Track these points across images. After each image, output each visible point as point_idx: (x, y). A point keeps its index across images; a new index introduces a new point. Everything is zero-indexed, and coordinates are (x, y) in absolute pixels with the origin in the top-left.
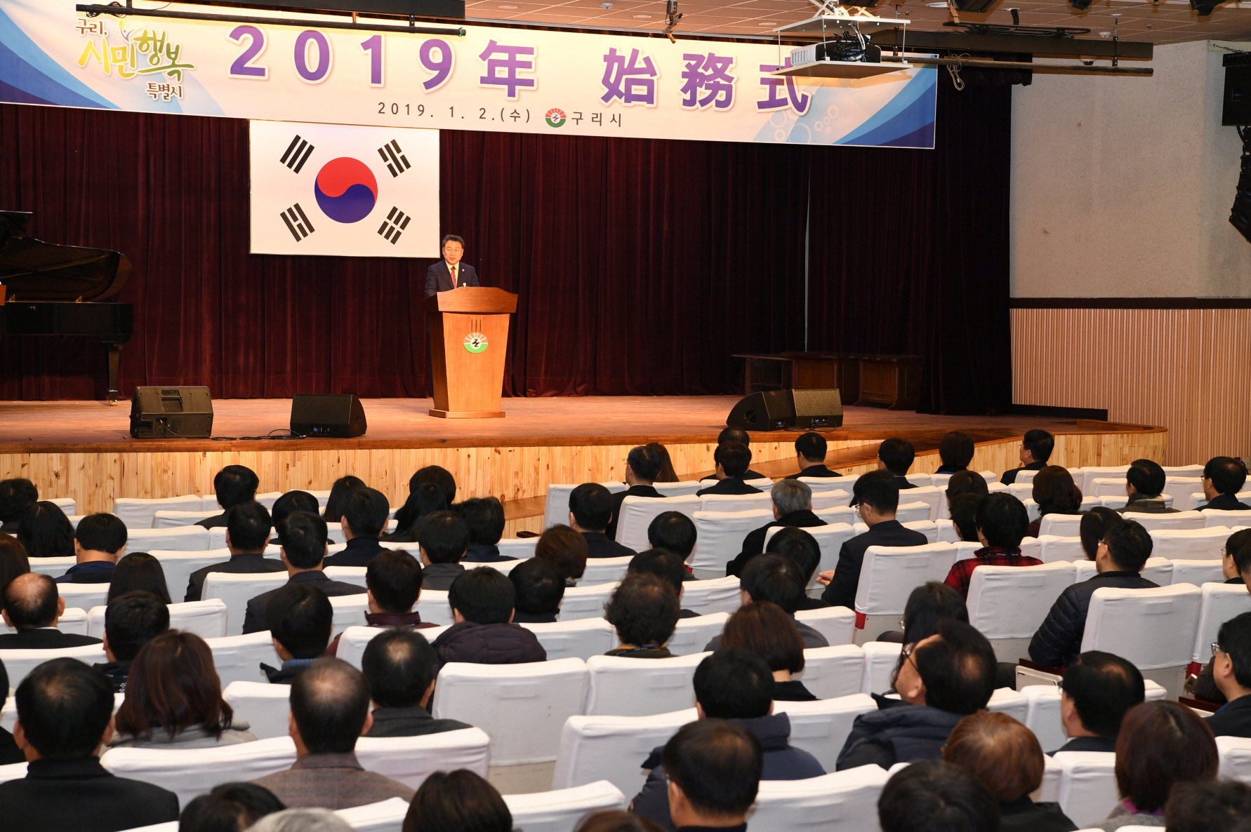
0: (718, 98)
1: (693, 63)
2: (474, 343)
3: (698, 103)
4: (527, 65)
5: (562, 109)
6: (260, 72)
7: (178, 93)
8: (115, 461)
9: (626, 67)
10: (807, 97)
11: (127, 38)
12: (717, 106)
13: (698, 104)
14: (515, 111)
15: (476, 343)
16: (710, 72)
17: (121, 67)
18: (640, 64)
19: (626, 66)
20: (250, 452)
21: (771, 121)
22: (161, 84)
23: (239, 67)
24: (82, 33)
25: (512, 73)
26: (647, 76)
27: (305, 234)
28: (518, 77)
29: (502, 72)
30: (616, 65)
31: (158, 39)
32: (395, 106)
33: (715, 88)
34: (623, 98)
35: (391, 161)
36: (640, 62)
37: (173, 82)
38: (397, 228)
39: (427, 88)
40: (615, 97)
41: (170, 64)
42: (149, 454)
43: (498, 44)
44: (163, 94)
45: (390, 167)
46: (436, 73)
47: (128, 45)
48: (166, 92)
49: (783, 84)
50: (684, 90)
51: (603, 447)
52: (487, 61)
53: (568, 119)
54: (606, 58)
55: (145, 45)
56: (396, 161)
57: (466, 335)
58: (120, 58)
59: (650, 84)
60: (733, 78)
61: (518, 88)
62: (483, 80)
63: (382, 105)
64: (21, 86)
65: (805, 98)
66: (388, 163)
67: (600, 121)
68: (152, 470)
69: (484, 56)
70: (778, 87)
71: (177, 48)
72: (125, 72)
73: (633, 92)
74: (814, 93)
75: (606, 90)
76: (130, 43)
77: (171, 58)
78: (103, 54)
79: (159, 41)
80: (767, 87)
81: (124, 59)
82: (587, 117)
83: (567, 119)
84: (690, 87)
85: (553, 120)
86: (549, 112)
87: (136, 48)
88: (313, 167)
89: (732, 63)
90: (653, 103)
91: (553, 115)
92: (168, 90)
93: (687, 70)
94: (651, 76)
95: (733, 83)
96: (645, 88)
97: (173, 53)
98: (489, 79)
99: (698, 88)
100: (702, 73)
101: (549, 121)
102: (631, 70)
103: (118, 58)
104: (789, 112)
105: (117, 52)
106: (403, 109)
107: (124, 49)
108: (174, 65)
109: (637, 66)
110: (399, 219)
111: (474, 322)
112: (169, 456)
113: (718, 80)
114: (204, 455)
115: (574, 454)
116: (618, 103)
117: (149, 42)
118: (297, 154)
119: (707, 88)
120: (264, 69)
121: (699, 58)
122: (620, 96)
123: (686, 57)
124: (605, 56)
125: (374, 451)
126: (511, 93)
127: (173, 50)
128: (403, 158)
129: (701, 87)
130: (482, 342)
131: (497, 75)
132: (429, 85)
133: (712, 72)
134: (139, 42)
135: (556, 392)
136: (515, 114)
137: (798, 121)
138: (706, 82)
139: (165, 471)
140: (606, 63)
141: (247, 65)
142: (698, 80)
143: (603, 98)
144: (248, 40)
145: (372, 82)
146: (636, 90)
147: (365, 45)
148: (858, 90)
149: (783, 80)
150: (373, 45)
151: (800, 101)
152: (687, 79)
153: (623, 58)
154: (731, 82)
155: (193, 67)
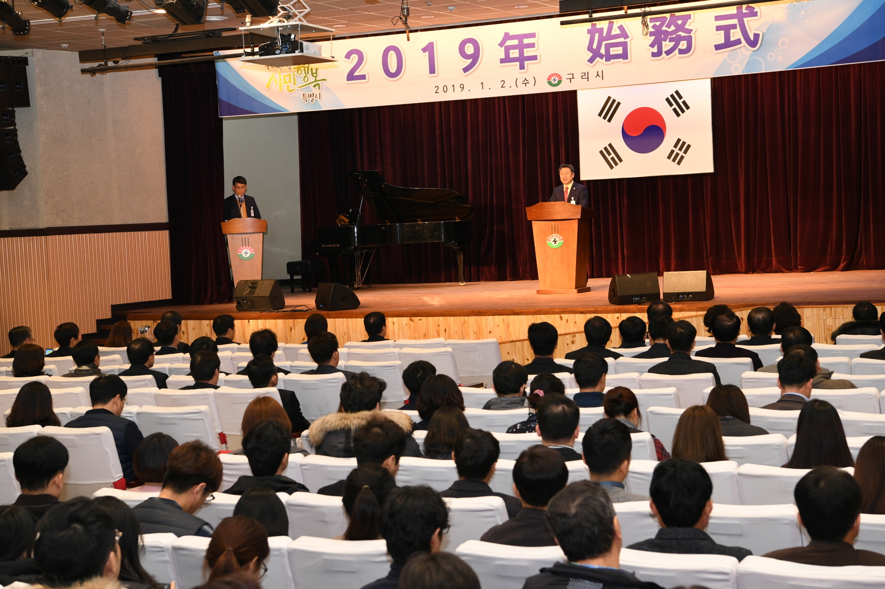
0: (680, 47)
1: (658, 23)
2: (554, 241)
3: (664, 53)
4: (532, 45)
5: (559, 73)
6: (363, 77)
7: (319, 97)
10: (759, 35)
11: (290, 69)
12: (679, 54)
14: (525, 79)
15: (555, 241)
16: (673, 28)
17: (288, 86)
18: (615, 32)
19: (604, 35)
21: (727, 59)
22: (309, 93)
23: (351, 77)
24: (269, 69)
25: (521, 53)
26: (622, 40)
27: (616, 164)
28: (526, 55)
29: (514, 54)
30: (597, 35)
32: (445, 87)
33: (678, 40)
34: (604, 58)
35: (675, 106)
36: (615, 30)
37: (316, 91)
38: (681, 153)
39: (465, 72)
40: (598, 59)
41: (314, 80)
43: (510, 34)
44: (311, 99)
45: (675, 110)
46: (470, 61)
48: (312, 97)
49: (736, 28)
50: (652, 45)
52: (503, 47)
53: (564, 80)
55: (300, 71)
56: (678, 104)
57: (548, 236)
59: (624, 45)
60: (692, 30)
61: (526, 63)
62: (502, 61)
63: (437, 88)
64: (240, 106)
65: (757, 36)
66: (673, 107)
67: (588, 78)
69: (501, 45)
70: (732, 31)
71: (316, 69)
72: (290, 89)
73: (612, 53)
74: (765, 31)
75: (591, 54)
76: (292, 71)
77: (313, 76)
78: (279, 79)
79: (306, 67)
80: (722, 32)
81: (290, 81)
82: (578, 76)
84: (657, 43)
85: (552, 82)
86: (550, 76)
87: (296, 73)
88: (620, 116)
89: (690, 18)
90: (627, 58)
91: (553, 78)
92: (313, 96)
93: (654, 30)
94: (625, 39)
95: (692, 34)
96: (621, 48)
97: (314, 73)
98: (506, 60)
99: (663, 42)
100: (666, 31)
101: (550, 83)
102: (609, 36)
103: (287, 81)
104: (743, 49)
105: (286, 77)
106: (450, 89)
107: (290, 75)
108: (316, 81)
109: (613, 33)
110: (682, 146)
111: (553, 226)
113: (680, 33)
116: (600, 63)
117: (301, 69)
118: (609, 110)
119: (671, 40)
120: (365, 75)
121: (663, 19)
122: (601, 56)
123: (651, 20)
124: (588, 30)
126: (522, 67)
127: (314, 71)
128: (684, 102)
129: (666, 41)
130: (559, 240)
131: (511, 56)
132: (466, 70)
133: (674, 28)
134: (296, 70)
136: (526, 82)
137: (751, 55)
138: (669, 36)
140: (589, 35)
141: (355, 74)
142: (663, 36)
143: (588, 61)
144: (355, 58)
145: (430, 73)
146: (614, 51)
147: (424, 50)
148: (807, 21)
149: (736, 25)
150: (429, 49)
151: (752, 38)
152: (654, 37)
153: (602, 29)
154: (690, 33)
155: (326, 80)
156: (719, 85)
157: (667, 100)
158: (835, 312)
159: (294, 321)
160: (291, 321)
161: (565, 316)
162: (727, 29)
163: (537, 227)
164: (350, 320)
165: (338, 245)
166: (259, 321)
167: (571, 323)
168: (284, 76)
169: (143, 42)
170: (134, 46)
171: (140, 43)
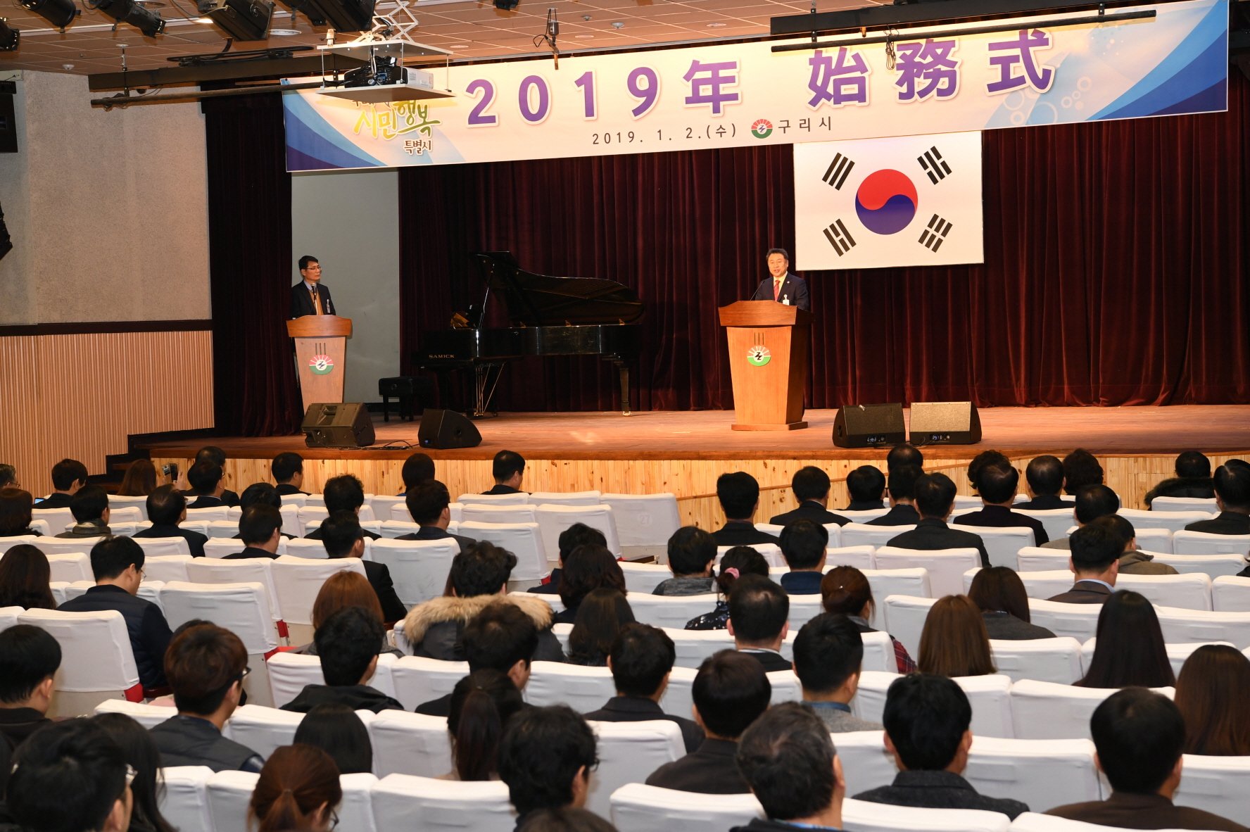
0: (940, 86)
1: (908, 52)
2: (757, 356)
3: (916, 94)
4: (731, 80)
5: (768, 120)
6: (491, 119)
7: (428, 147)
9: (833, 67)
10: (1049, 72)
11: (389, 105)
12: (938, 95)
13: (916, 96)
14: (721, 127)
15: (759, 356)
16: (929, 59)
17: (385, 130)
18: (849, 62)
21: (1005, 103)
22: (415, 141)
23: (475, 118)
25: (716, 89)
26: (857, 74)
27: (847, 249)
28: (722, 92)
29: (706, 90)
30: (823, 67)
32: (607, 136)
33: (936, 76)
34: (832, 100)
35: (931, 168)
36: (849, 60)
37: (425, 138)
38: (939, 235)
39: (635, 115)
40: (823, 100)
41: (422, 122)
43: (700, 63)
44: (417, 148)
45: (930, 174)
46: (643, 99)
48: (419, 146)
49: (1018, 61)
50: (900, 83)
52: (691, 81)
53: (775, 129)
55: (402, 108)
56: (935, 165)
57: (749, 349)
59: (861, 82)
60: (956, 63)
61: (722, 103)
62: (688, 101)
63: (595, 136)
64: (316, 156)
65: (1047, 73)
66: (928, 170)
67: (809, 127)
69: (687, 77)
70: (1012, 65)
71: (426, 107)
72: (388, 134)
73: (843, 92)
74: (1058, 66)
75: (814, 94)
76: (391, 108)
77: (422, 117)
78: (372, 119)
79: (411, 104)
80: (999, 67)
81: (388, 123)
82: (795, 124)
83: (773, 129)
84: (907, 79)
85: (759, 131)
86: (755, 124)
87: (396, 112)
88: (855, 180)
89: (954, 46)
90: (864, 101)
91: (759, 126)
92: (421, 145)
93: (902, 62)
94: (862, 73)
95: (956, 68)
96: (856, 86)
97: (423, 113)
98: (695, 99)
99: (915, 78)
100: (920, 62)
101: (755, 133)
102: (840, 69)
103: (384, 123)
104: (1027, 91)
105: (383, 118)
106: (614, 138)
107: (388, 115)
108: (425, 123)
109: (846, 64)
110: (940, 225)
111: (757, 335)
113: (939, 66)
116: (826, 106)
117: (404, 106)
118: (838, 172)
119: (927, 76)
120: (494, 117)
121: (916, 47)
122: (828, 97)
124: (811, 60)
126: (716, 110)
127: (422, 110)
128: (944, 164)
129: (919, 77)
130: (765, 355)
131: (702, 94)
132: (637, 112)
133: (932, 60)
134: (397, 107)
136: (721, 130)
137: (1039, 100)
138: (924, 71)
140: (812, 66)
141: (480, 115)
142: (915, 70)
143: (810, 103)
144: (480, 92)
145: (586, 116)
146: (846, 90)
147: (579, 83)
148: (1117, 54)
149: (1018, 56)
150: (586, 81)
151: (1040, 76)
152: (903, 71)
153: (830, 58)
154: (953, 68)
155: (439, 122)
156: (993, 140)
157: (920, 160)
158: (1151, 464)
159: (388, 463)
160: (383, 462)
161: (771, 463)
162: (1005, 63)
163: (733, 335)
164: (467, 462)
165: (451, 356)
166: (338, 461)
167: (779, 473)
168: (379, 115)
169: (180, 64)
170: (166, 69)
171: (176, 64)
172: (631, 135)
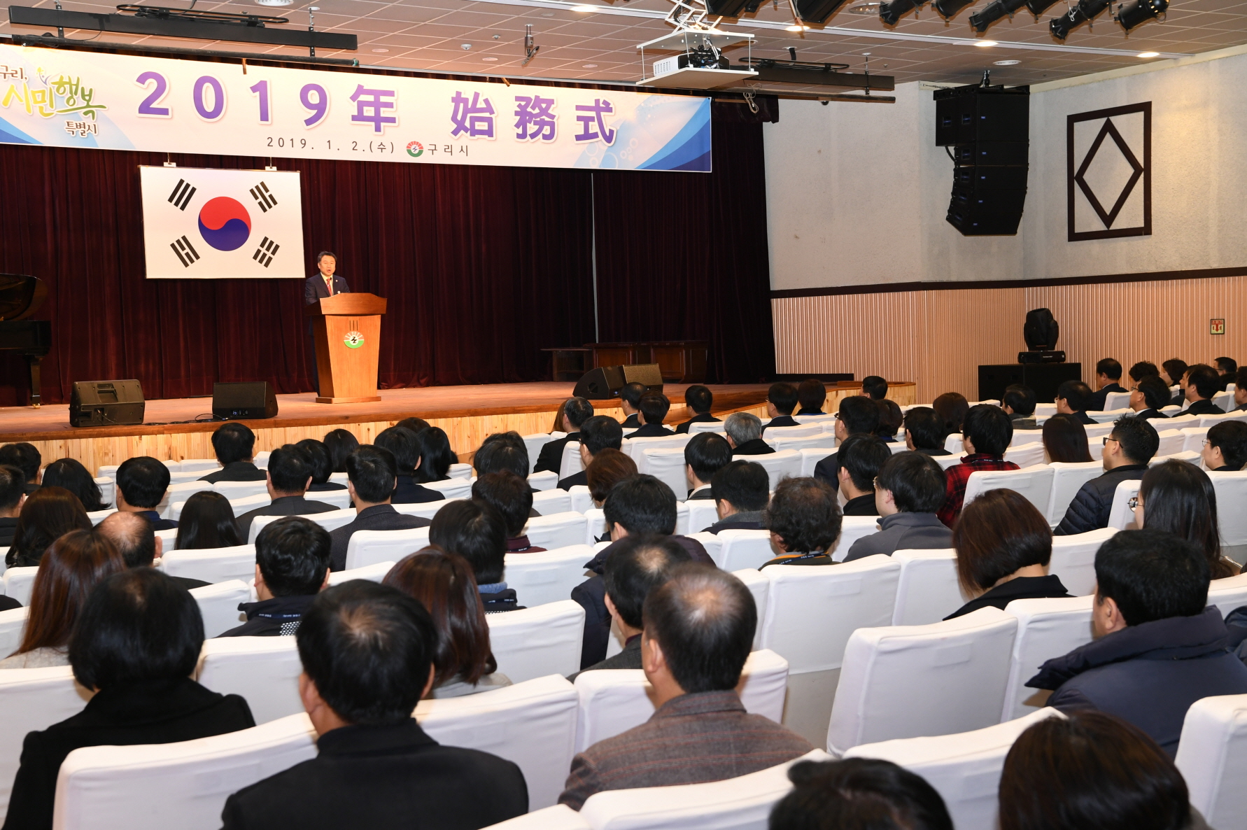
0: (544, 132)
2: (352, 340)
4: (390, 105)
5: (420, 142)
6: (164, 112)
7: (93, 130)
8: (61, 447)
10: (613, 131)
11: (45, 83)
12: (543, 139)
13: (528, 137)
14: (382, 144)
15: (354, 340)
16: (537, 111)
17: (41, 108)
18: (481, 104)
19: (470, 106)
20: (181, 434)
21: (586, 150)
22: (78, 123)
23: (145, 108)
24: (5, 78)
25: (377, 112)
26: (487, 115)
27: (192, 261)
28: (382, 115)
29: (369, 111)
30: (462, 105)
31: (73, 83)
32: (281, 140)
33: (542, 124)
34: (469, 132)
35: (261, 199)
36: (481, 103)
37: (88, 120)
38: (269, 254)
39: (307, 125)
40: (462, 132)
41: (85, 105)
42: (91, 440)
44: (80, 131)
45: (260, 204)
46: (314, 112)
47: (47, 88)
48: (83, 129)
49: (594, 121)
50: (517, 126)
51: (479, 417)
52: (356, 102)
53: (425, 150)
54: (453, 100)
56: (265, 199)
57: (346, 333)
58: (40, 100)
59: (490, 121)
60: (554, 116)
61: (383, 124)
62: (354, 118)
63: (270, 139)
65: (611, 132)
67: (451, 152)
68: (94, 453)
69: (354, 98)
70: (591, 123)
71: (91, 90)
72: (45, 112)
73: (477, 128)
74: (618, 128)
75: (455, 126)
76: (49, 86)
77: (85, 100)
78: (24, 97)
79: (74, 85)
80: (582, 123)
81: (44, 101)
82: (440, 148)
84: (522, 124)
85: (413, 151)
86: (409, 144)
87: (54, 91)
88: (196, 205)
89: (553, 104)
90: (493, 136)
91: (413, 147)
92: (85, 128)
93: (519, 110)
94: (491, 114)
95: (555, 120)
96: (486, 124)
97: (87, 95)
98: (359, 117)
99: (528, 124)
100: (531, 112)
101: (409, 152)
102: (474, 109)
103: (38, 100)
104: (600, 143)
105: (37, 95)
106: (288, 143)
107: (43, 92)
108: (88, 106)
109: (479, 106)
110: (270, 246)
111: (352, 322)
112: (109, 441)
113: (544, 117)
114: (140, 439)
115: (455, 424)
116: (465, 137)
118: (182, 195)
119: (536, 123)
120: (168, 109)
121: (528, 100)
122: (466, 130)
123: (518, 99)
124: (453, 98)
125: (288, 428)
126: (378, 129)
127: (87, 93)
128: (271, 196)
129: (530, 123)
130: (359, 339)
131: (365, 114)
132: (309, 122)
133: (539, 111)
134: (56, 86)
135: (404, 384)
136: (382, 147)
137: (607, 151)
138: (534, 119)
139: (106, 454)
140: (454, 104)
141: (153, 106)
142: (527, 118)
143: (452, 133)
144: (152, 85)
145: (261, 120)
146: (479, 126)
147: (254, 89)
149: (594, 117)
150: (261, 88)
151: (608, 134)
152: (519, 117)
154: (553, 119)
155: (105, 107)
157: (252, 191)
162: (587, 120)
163: (331, 323)
168: (32, 91)
172: (303, 142)
